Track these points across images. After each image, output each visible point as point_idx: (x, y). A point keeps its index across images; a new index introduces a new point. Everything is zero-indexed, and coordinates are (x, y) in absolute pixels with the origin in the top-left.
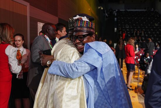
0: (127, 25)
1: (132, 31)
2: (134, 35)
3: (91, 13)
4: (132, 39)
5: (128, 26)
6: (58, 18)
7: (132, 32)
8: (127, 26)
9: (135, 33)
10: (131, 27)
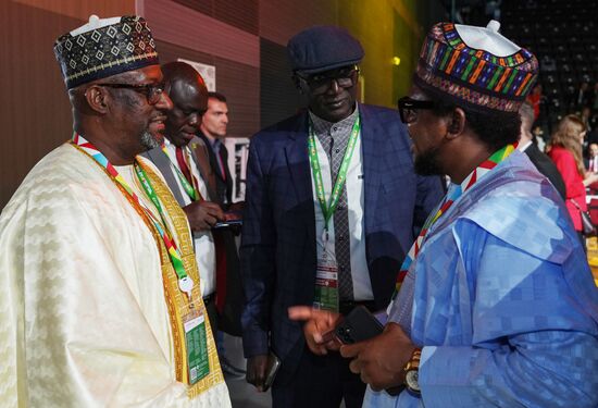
0: (546, 57)
1: (571, 84)
2: (580, 101)
3: (395, 11)
4: (574, 120)
5: (553, 61)
6: (258, 38)
7: (571, 88)
8: (548, 64)
9: (581, 92)
10: (566, 67)
